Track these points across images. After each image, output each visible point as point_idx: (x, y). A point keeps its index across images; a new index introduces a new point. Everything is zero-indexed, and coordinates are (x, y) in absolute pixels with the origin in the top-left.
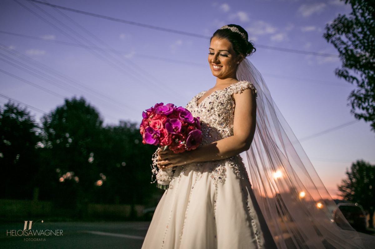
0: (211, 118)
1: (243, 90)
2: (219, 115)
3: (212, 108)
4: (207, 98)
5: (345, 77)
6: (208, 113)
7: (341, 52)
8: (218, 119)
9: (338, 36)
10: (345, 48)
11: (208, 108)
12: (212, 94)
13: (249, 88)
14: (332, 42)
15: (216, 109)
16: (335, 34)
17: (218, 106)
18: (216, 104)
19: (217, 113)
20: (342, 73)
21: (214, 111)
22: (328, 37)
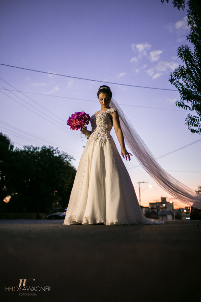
0: (100, 122)
1: (113, 112)
2: (103, 121)
3: (100, 118)
4: (98, 115)
5: (182, 106)
6: (99, 120)
7: (179, 90)
8: (103, 122)
9: (177, 80)
10: (182, 87)
11: (99, 118)
12: (101, 113)
13: (115, 111)
14: (174, 84)
15: (102, 119)
16: (176, 79)
17: (103, 117)
18: (102, 117)
19: (102, 120)
20: (180, 104)
21: (101, 119)
22: (172, 80)
